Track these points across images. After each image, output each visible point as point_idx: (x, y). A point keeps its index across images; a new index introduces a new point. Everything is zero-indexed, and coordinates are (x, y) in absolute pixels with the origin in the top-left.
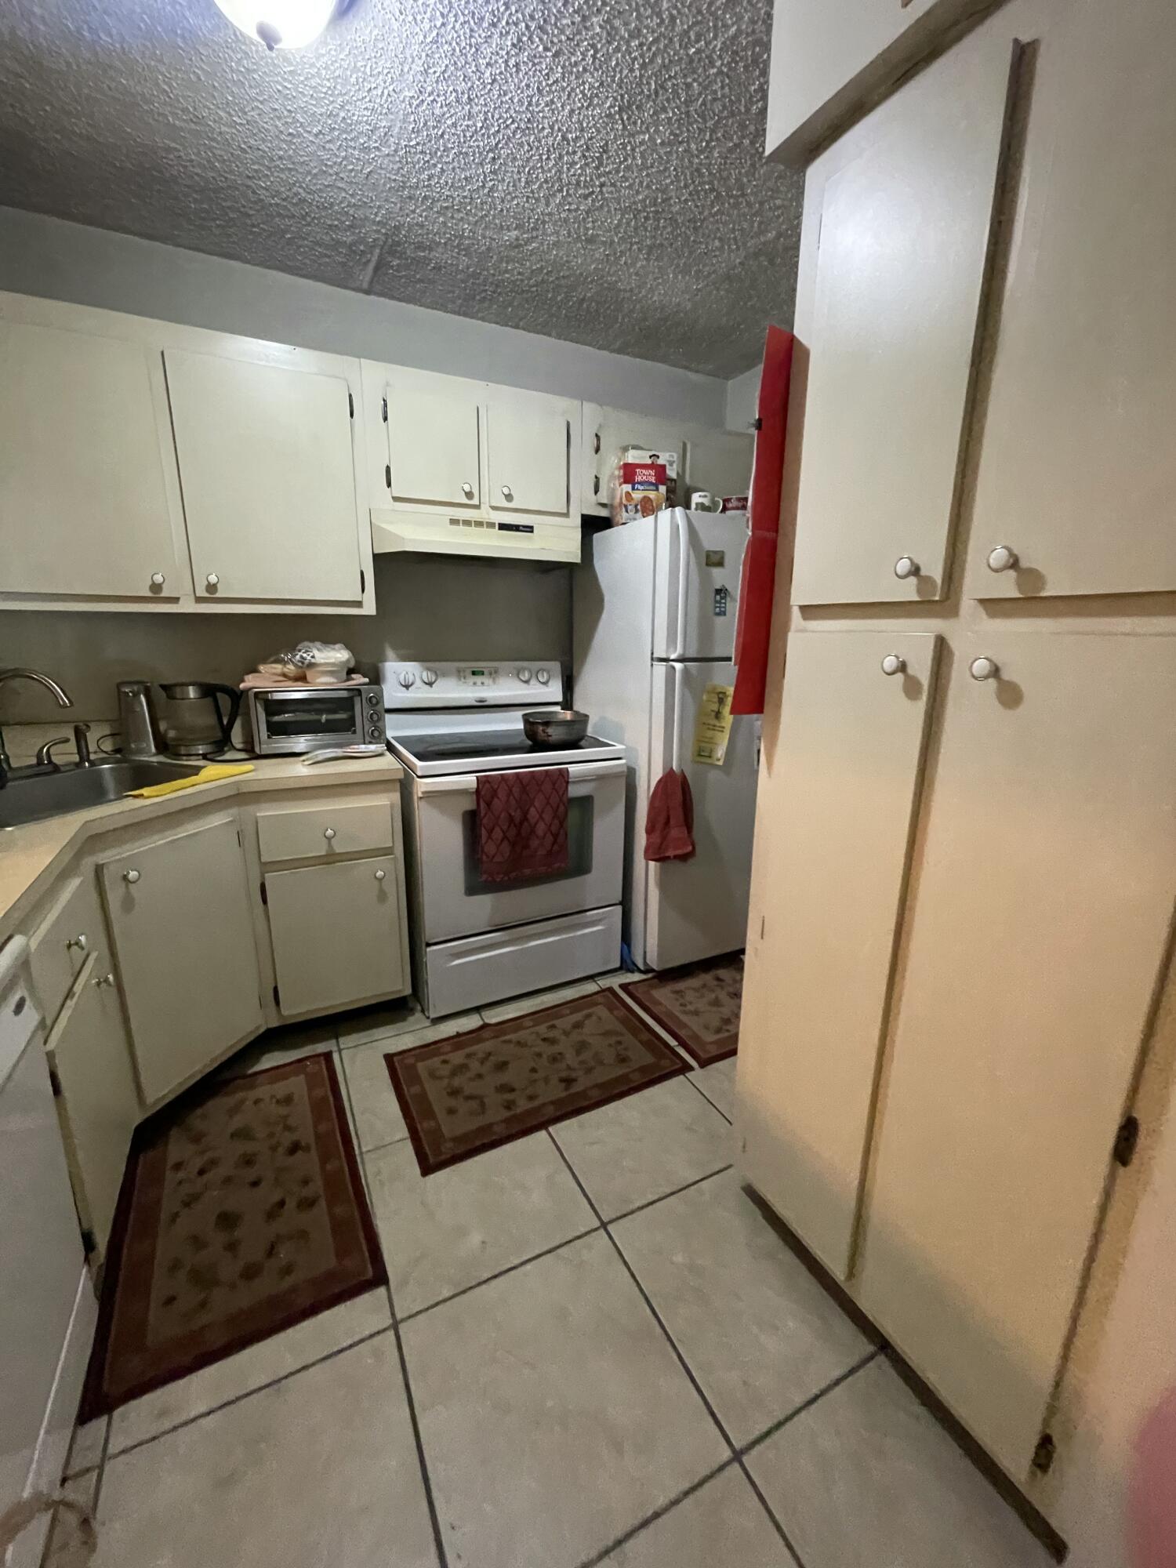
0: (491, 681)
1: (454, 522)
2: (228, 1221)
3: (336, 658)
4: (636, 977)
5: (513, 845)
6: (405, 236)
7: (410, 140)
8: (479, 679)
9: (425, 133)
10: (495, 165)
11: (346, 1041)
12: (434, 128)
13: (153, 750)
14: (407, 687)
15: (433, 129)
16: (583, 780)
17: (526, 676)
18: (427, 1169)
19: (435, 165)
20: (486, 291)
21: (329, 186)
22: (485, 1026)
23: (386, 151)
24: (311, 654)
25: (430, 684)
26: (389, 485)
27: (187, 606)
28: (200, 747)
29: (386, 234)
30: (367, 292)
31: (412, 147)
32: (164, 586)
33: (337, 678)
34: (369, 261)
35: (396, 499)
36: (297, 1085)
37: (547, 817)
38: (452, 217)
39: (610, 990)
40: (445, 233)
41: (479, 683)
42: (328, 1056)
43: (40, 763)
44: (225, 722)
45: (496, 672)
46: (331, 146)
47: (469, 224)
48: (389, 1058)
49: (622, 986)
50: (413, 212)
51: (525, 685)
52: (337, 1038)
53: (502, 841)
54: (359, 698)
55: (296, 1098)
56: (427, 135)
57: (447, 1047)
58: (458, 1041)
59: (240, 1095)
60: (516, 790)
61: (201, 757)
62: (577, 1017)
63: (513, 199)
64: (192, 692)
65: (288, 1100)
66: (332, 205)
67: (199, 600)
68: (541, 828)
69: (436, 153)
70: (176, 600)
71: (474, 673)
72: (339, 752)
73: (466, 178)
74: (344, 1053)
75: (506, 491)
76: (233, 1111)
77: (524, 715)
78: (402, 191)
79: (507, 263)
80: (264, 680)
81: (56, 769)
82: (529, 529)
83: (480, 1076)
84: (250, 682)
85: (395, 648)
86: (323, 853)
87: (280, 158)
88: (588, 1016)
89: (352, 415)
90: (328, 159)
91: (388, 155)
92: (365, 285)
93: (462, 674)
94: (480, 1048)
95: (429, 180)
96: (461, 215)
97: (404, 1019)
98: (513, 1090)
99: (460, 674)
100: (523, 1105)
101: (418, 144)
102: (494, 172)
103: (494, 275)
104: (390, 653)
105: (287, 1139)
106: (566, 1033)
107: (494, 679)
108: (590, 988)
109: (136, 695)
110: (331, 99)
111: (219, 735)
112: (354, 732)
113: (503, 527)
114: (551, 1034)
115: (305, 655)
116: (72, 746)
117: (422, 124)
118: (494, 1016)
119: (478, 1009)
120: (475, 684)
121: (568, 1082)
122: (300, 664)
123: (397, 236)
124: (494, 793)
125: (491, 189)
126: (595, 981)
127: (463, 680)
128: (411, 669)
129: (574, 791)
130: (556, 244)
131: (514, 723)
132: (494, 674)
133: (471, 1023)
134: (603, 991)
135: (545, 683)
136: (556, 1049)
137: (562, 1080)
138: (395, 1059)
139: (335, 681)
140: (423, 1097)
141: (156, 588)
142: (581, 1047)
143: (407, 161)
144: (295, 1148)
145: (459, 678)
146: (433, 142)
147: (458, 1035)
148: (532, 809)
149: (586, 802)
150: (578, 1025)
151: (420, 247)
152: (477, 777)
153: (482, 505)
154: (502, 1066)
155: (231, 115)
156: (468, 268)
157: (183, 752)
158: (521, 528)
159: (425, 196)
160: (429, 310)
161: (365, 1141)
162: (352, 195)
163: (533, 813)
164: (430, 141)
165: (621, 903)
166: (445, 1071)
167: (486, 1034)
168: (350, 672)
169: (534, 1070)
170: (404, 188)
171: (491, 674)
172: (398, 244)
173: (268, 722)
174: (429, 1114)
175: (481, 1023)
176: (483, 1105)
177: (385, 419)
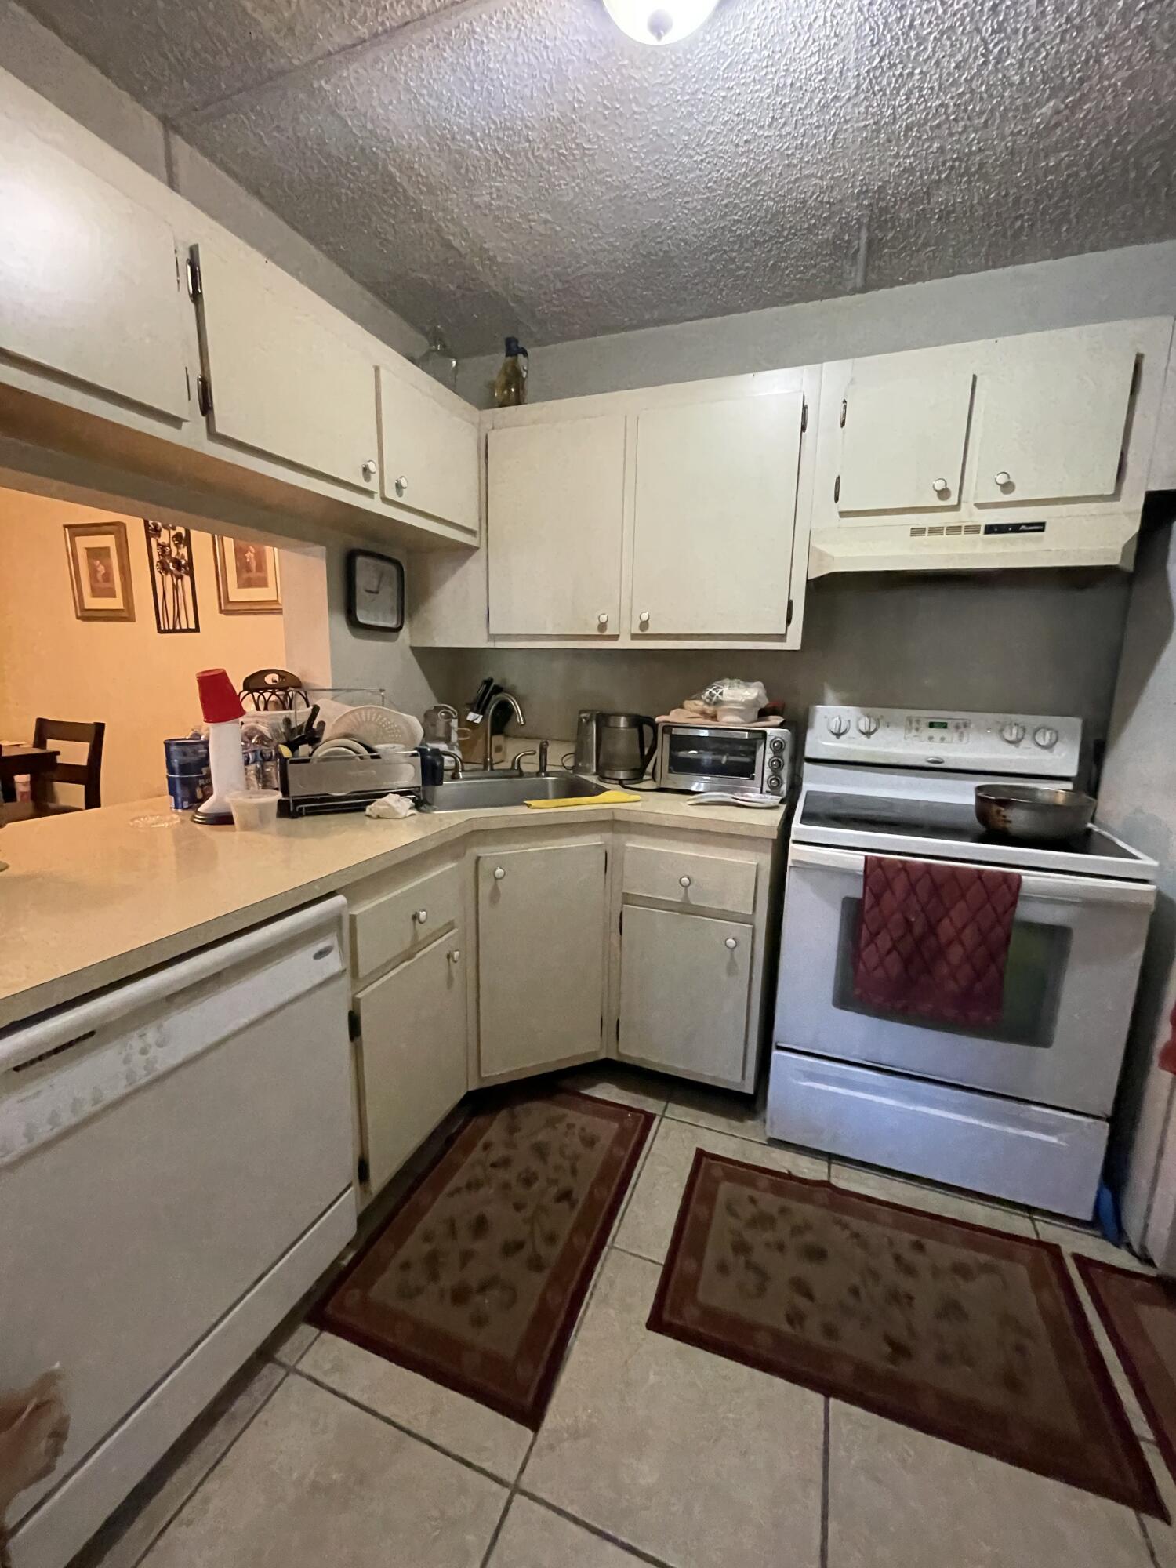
0: (956, 736)
1: (917, 532)
2: (480, 1226)
3: (743, 696)
4: (1120, 1258)
5: (907, 963)
6: (893, 195)
7: (870, 60)
8: (936, 733)
9: (889, 37)
10: (998, 16)
11: (677, 1111)
12: (898, 20)
13: (594, 770)
14: (838, 735)
15: (898, 23)
16: (1052, 898)
17: (1013, 733)
18: (656, 1323)
19: (911, 74)
20: (1022, 216)
21: (797, 180)
22: (826, 1184)
23: (846, 94)
24: (720, 691)
25: (868, 734)
26: (837, 499)
27: (625, 643)
28: (622, 773)
29: (870, 205)
30: (865, 289)
31: (875, 68)
32: (608, 625)
33: (742, 718)
34: (858, 250)
35: (843, 514)
36: (607, 1130)
37: (969, 935)
38: (951, 135)
39: (1054, 1250)
40: (944, 164)
41: (937, 738)
42: (649, 1118)
43: (512, 768)
44: (646, 752)
45: (965, 726)
46: (787, 129)
47: (976, 131)
48: (700, 1154)
49: (1078, 1258)
50: (897, 156)
51: (1012, 747)
52: (668, 1102)
53: (889, 952)
54: (763, 741)
55: (598, 1146)
56: (892, 38)
57: (764, 1181)
58: (783, 1182)
59: (561, 1111)
60: (923, 889)
61: (617, 782)
62: (965, 1255)
63: (1037, 52)
64: (622, 722)
65: (590, 1142)
66: (804, 202)
67: (634, 637)
68: (956, 953)
69: (908, 55)
70: (615, 637)
71: (931, 725)
72: (727, 797)
73: (957, 67)
74: (665, 1121)
75: (1002, 479)
76: (552, 1123)
77: (979, 789)
78: (877, 137)
79: (1046, 157)
80: (686, 716)
81: (521, 774)
82: (1040, 527)
83: (781, 1247)
84: (675, 716)
85: (836, 688)
86: (679, 901)
87: (745, 176)
88: (988, 1269)
89: (803, 428)
90: (788, 148)
91: (849, 99)
92: (859, 282)
93: (914, 725)
94: (805, 1211)
95: (908, 99)
96: (962, 124)
97: (740, 1119)
98: (809, 1296)
99: (911, 725)
100: (812, 1332)
101: (882, 60)
102: (1001, 29)
103: (1028, 187)
104: (830, 695)
105: (566, 1181)
106: (936, 1272)
107: (961, 735)
108: (1020, 1225)
109: (589, 721)
110: (774, 69)
111: (638, 764)
112: (753, 778)
113: (990, 529)
114: (910, 1256)
115: (714, 692)
116: (536, 758)
117: (881, 27)
118: (847, 1180)
119: (831, 1158)
120: (931, 738)
121: (899, 1351)
122: (708, 701)
123: (883, 200)
124: (888, 885)
125: (999, 60)
126: (1033, 1220)
127: (914, 732)
128: (850, 715)
129: (1027, 912)
130: (1129, 83)
131: (962, 795)
132: (962, 727)
133: (810, 1169)
134: (1040, 1244)
135: (1049, 747)
136: (906, 1284)
137: (891, 1342)
138: (705, 1159)
139: (740, 720)
140: (704, 1227)
141: (602, 626)
142: (951, 1309)
143: (874, 93)
144: (565, 1196)
145: (909, 729)
146: (901, 43)
147: (790, 1176)
148: (946, 922)
149: (1057, 936)
150: (962, 1271)
151: (914, 199)
152: (866, 857)
153: (963, 505)
154: (817, 1254)
155: (692, 157)
156: (987, 197)
157: (607, 775)
158: (1023, 527)
159: (907, 126)
160: (945, 279)
161: (621, 1235)
162: (821, 178)
163: (946, 929)
164: (897, 44)
165: (1108, 1120)
166: (747, 1211)
167: (821, 1195)
168: (763, 714)
169: (855, 1292)
170: (878, 131)
171: (957, 727)
172: (885, 210)
173: (671, 756)
174: (698, 1253)
175: (825, 1178)
176: (761, 1290)
177: (843, 424)
